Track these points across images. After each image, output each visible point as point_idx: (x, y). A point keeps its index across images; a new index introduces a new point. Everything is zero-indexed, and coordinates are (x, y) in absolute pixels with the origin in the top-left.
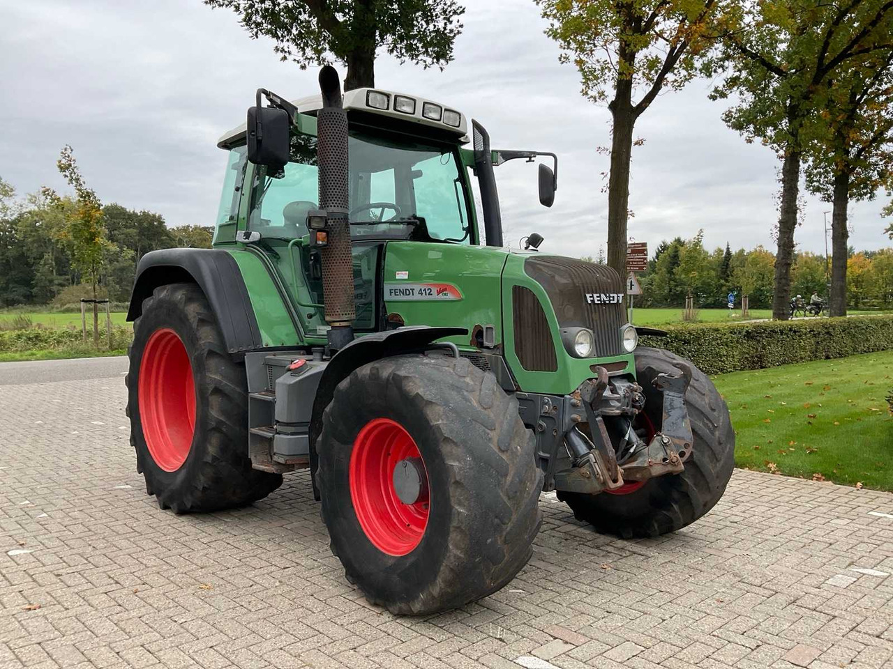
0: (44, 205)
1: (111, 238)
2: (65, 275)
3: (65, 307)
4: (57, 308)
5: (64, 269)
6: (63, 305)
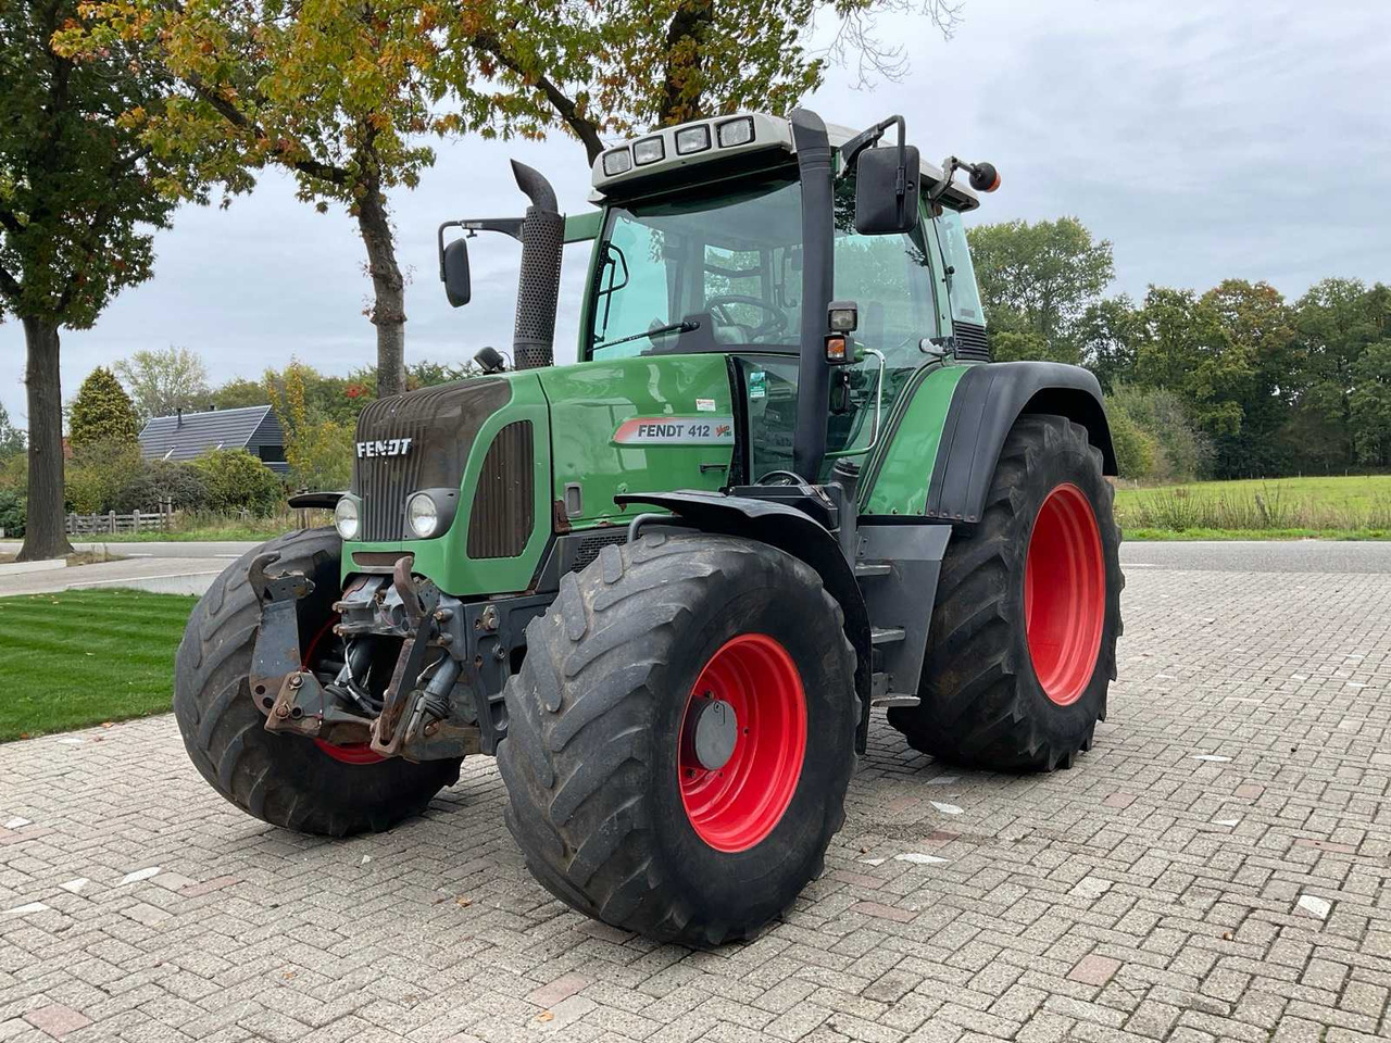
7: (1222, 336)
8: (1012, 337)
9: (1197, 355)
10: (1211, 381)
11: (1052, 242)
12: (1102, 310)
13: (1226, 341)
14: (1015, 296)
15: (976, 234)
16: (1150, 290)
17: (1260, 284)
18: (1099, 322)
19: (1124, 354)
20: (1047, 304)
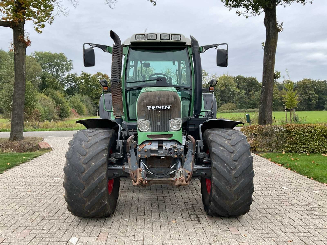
0: (217, 78)
1: (238, 87)
2: (223, 100)
3: (222, 111)
4: (220, 112)
5: (223, 99)
6: (221, 110)
7: (98, 84)
8: (50, 80)
9: (93, 88)
10: (96, 94)
11: (59, 58)
12: (71, 76)
13: (99, 86)
14: (49, 70)
15: (39, 53)
16: (82, 73)
17: (105, 74)
18: (70, 78)
19: (76, 87)
20: (57, 73)
